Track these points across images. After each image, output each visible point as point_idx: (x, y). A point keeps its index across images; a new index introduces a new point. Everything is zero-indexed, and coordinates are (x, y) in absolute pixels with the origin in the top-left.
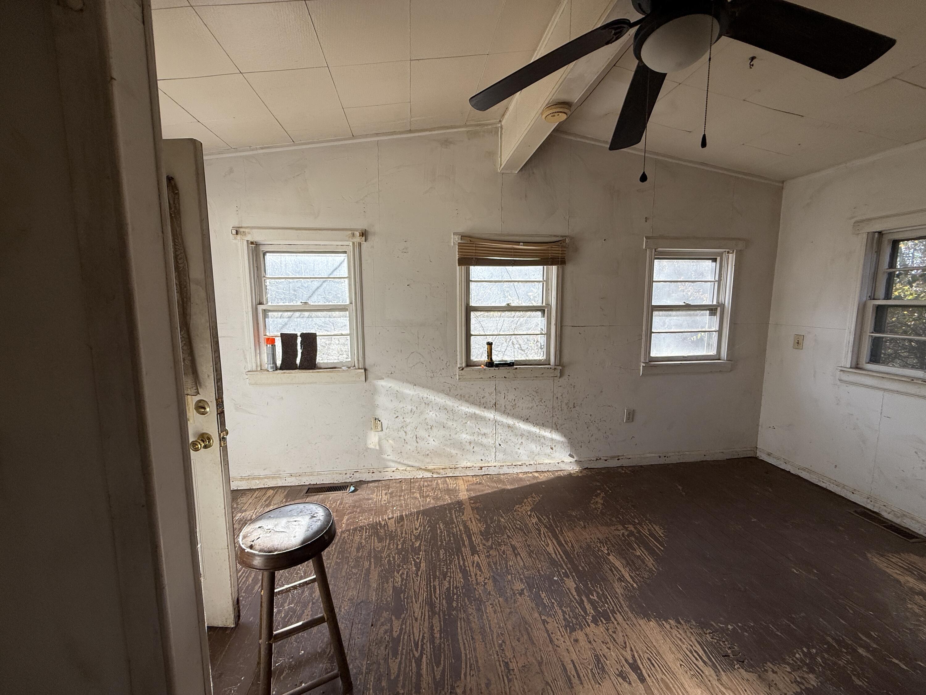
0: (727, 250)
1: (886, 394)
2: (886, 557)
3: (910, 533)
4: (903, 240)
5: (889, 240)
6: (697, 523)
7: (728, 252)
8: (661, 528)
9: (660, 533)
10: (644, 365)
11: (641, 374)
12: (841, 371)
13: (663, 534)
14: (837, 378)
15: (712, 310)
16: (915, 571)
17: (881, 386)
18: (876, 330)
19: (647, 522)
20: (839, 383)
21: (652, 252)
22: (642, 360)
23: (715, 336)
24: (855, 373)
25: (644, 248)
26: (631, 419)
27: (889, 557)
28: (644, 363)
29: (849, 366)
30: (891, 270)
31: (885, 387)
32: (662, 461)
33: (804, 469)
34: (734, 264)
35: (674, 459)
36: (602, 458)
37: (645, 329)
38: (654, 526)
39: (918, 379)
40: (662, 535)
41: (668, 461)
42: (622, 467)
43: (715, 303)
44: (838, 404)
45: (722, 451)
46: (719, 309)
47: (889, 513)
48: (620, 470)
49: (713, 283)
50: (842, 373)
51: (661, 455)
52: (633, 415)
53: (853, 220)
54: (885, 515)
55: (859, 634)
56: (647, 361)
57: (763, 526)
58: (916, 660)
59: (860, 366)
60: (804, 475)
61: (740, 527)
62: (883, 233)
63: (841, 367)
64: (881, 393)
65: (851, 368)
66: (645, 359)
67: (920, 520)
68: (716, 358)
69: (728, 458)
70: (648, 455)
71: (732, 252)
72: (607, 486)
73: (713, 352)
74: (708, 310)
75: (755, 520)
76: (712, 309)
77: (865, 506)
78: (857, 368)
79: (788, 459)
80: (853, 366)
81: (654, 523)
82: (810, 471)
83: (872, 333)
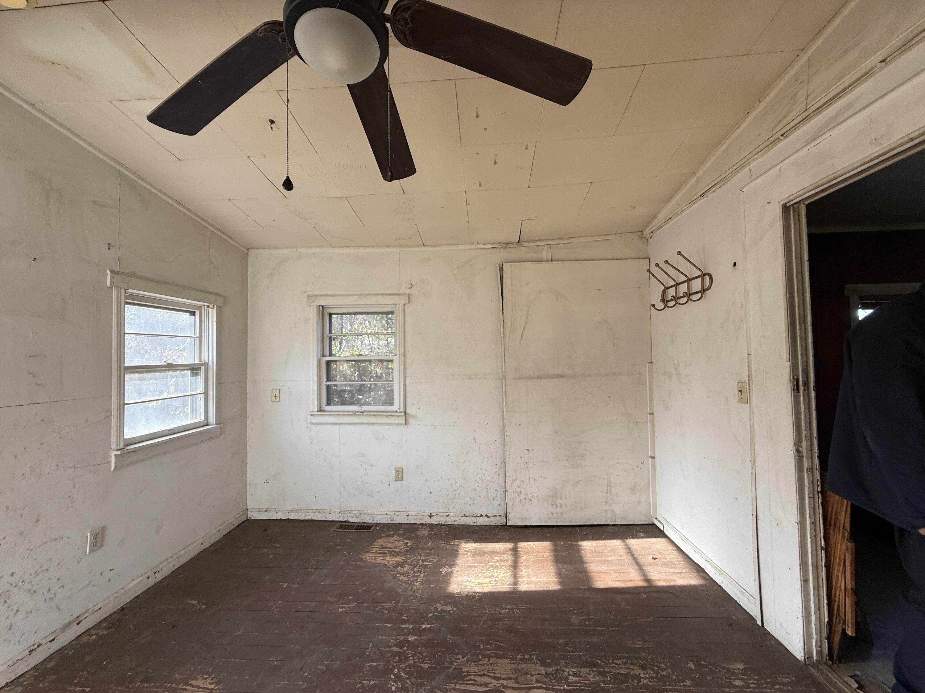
0: (207, 304)
1: (342, 427)
2: (370, 552)
3: (367, 525)
4: (335, 314)
5: (328, 313)
6: (240, 633)
7: (208, 307)
8: (205, 676)
9: (208, 686)
10: (119, 453)
11: (113, 467)
12: (312, 415)
13: (211, 684)
14: (309, 421)
15: (195, 369)
16: (386, 550)
17: (337, 422)
18: (328, 380)
19: (181, 686)
20: (310, 425)
21: (121, 293)
22: (114, 446)
23: (201, 399)
24: (321, 415)
25: (108, 284)
26: (99, 544)
27: (371, 550)
28: (117, 450)
29: (316, 410)
30: (331, 335)
31: (340, 422)
32: (152, 582)
33: (292, 511)
34: (215, 320)
35: (167, 570)
36: (44, 642)
37: (115, 400)
38: (194, 683)
39: (357, 412)
40: (213, 686)
41: (160, 576)
42: (87, 632)
43: (197, 362)
44: (311, 443)
45: (217, 529)
46: (203, 368)
47: (353, 517)
48: (85, 639)
49: (193, 339)
50: (312, 416)
51: (149, 574)
52: (103, 536)
53: (306, 294)
54: (352, 520)
55: (401, 626)
56: (122, 447)
57: (295, 586)
58: (428, 615)
59: (322, 409)
60: (293, 516)
61: (280, 602)
62: (325, 307)
63: (311, 412)
64: (338, 427)
65: (317, 411)
66: (118, 443)
67: (369, 512)
68: (205, 424)
69: (224, 534)
70: (131, 585)
71: (212, 307)
72: (76, 685)
73: (200, 418)
74: (190, 369)
75: (286, 584)
76: (193, 368)
77: (338, 520)
78: (321, 411)
79: (278, 507)
80: (319, 410)
81: (192, 680)
82: (297, 511)
83: (326, 382)
